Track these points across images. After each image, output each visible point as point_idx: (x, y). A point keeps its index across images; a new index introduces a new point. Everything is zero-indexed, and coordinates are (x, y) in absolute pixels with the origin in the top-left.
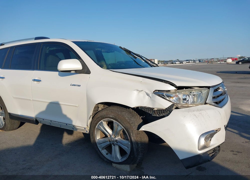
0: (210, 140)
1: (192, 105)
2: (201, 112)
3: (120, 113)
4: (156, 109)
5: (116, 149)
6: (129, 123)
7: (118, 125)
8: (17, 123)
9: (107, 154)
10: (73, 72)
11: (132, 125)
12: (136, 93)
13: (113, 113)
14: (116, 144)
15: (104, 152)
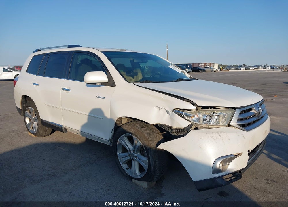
0: (228, 165)
1: (213, 127)
2: (220, 134)
3: (140, 129)
4: (174, 128)
5: (135, 165)
6: (148, 140)
7: (137, 142)
8: (49, 130)
9: (127, 169)
10: (99, 84)
11: (151, 142)
12: (156, 109)
13: (133, 128)
14: (135, 160)
15: (125, 166)
